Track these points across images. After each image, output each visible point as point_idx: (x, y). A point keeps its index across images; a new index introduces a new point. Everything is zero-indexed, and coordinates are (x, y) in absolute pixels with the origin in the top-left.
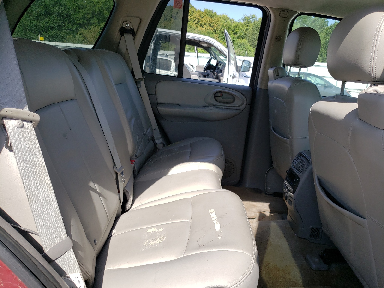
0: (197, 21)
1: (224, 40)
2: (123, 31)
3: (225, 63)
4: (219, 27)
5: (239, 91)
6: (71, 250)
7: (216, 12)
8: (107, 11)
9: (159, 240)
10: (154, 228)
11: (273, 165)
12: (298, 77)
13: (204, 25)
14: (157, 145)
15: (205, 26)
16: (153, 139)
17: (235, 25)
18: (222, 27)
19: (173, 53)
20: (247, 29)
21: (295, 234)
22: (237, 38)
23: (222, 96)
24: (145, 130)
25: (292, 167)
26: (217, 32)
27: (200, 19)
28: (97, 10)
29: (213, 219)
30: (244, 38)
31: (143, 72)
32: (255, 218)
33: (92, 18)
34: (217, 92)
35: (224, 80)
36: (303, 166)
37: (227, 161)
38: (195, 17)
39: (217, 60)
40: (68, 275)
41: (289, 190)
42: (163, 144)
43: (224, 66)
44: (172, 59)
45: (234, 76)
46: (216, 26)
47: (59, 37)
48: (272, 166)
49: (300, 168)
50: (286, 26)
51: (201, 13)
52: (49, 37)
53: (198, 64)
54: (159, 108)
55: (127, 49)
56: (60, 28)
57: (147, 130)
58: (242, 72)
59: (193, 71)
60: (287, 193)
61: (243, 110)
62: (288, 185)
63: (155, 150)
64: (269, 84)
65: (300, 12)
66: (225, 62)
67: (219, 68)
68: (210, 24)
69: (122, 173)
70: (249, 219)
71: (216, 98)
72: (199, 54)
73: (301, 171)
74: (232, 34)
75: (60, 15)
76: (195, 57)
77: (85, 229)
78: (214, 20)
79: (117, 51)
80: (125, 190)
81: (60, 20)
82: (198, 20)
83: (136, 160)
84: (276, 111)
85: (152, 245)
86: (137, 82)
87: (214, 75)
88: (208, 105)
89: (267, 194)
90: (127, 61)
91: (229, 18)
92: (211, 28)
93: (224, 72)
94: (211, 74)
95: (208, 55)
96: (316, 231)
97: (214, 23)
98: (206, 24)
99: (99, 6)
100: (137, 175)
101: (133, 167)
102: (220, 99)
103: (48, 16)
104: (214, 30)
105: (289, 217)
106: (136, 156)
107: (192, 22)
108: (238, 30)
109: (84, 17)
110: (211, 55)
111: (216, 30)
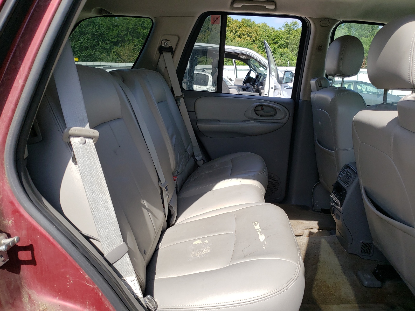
0: (234, 32)
1: (264, 50)
2: (162, 50)
3: (266, 75)
4: (258, 37)
5: (281, 104)
6: (127, 255)
7: (254, 21)
8: (140, 27)
9: (205, 251)
10: (199, 240)
11: (320, 179)
12: (341, 87)
13: (241, 36)
14: (197, 162)
15: (243, 37)
16: (193, 156)
17: (275, 33)
18: (261, 37)
19: (210, 67)
20: (288, 37)
21: (345, 250)
22: (278, 48)
23: (262, 109)
24: (186, 148)
25: (338, 179)
26: (256, 42)
27: (237, 29)
28: (131, 27)
29: (258, 230)
30: (285, 46)
31: (182, 89)
32: (302, 235)
33: (126, 35)
34: (258, 106)
35: (265, 93)
36: (349, 178)
37: (270, 176)
38: (232, 28)
39: (257, 72)
40: (124, 278)
41: (336, 204)
42: (204, 161)
43: (265, 78)
44: (209, 73)
45: (276, 88)
46: (255, 36)
47: (93, 57)
48: (319, 181)
49: (347, 180)
50: (327, 35)
51: (238, 23)
52: (84, 57)
53: (237, 77)
54: (198, 124)
55: (166, 67)
56: (94, 47)
57: (187, 148)
58: (284, 83)
59: (232, 85)
60: (334, 206)
61: (285, 124)
62: (335, 199)
63: (195, 167)
64: (312, 95)
65: (342, 20)
66: (266, 73)
67: (259, 80)
68: (248, 34)
69: (166, 188)
70: (296, 236)
71: (257, 112)
72: (238, 67)
73: (348, 184)
74: (272, 43)
75: (94, 35)
76: (234, 70)
77: (136, 239)
78: (252, 29)
79: (156, 69)
80: (169, 206)
81: (94, 39)
82: (235, 30)
83: (178, 177)
84: (320, 123)
85: (199, 255)
86: (177, 100)
87: (254, 88)
88: (249, 119)
89: (314, 211)
90: (166, 79)
91: (269, 27)
92: (249, 38)
93: (264, 84)
94: (251, 87)
95: (248, 67)
96: (367, 247)
97: (253, 33)
98: (243, 34)
99: (133, 23)
100: (179, 191)
101: (175, 183)
102: (261, 112)
103: (82, 37)
104: (253, 40)
105: (337, 233)
106: (178, 172)
107: (229, 32)
108: (278, 38)
109: (118, 35)
110: (250, 67)
111: (255, 40)
